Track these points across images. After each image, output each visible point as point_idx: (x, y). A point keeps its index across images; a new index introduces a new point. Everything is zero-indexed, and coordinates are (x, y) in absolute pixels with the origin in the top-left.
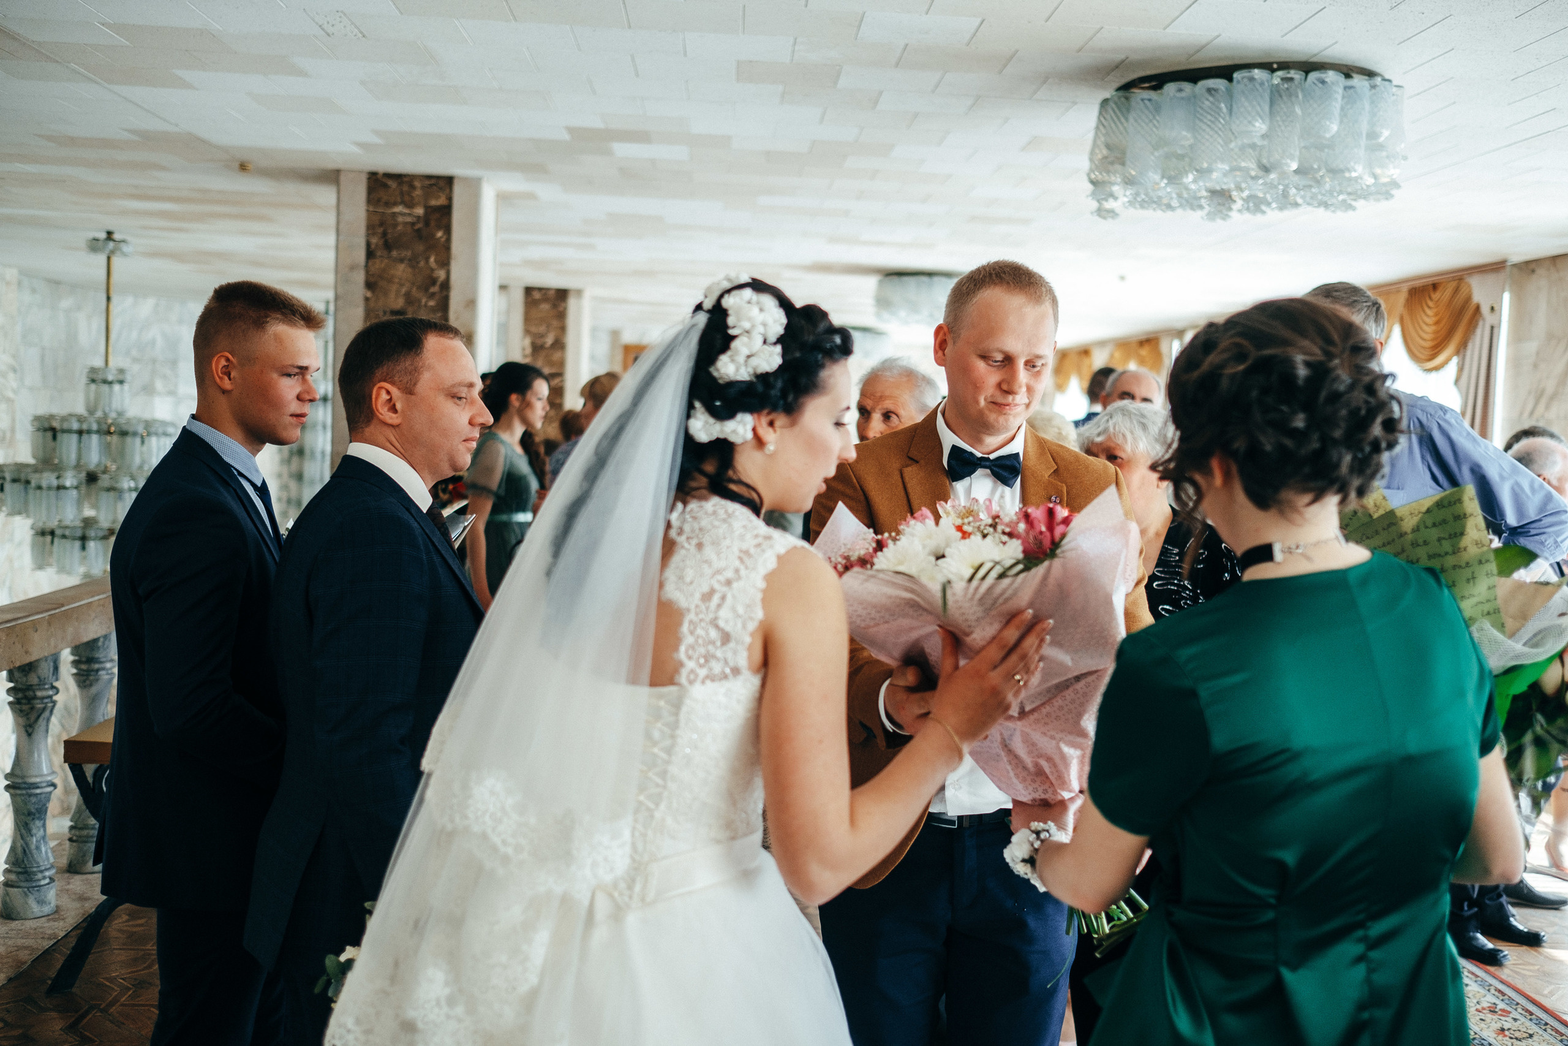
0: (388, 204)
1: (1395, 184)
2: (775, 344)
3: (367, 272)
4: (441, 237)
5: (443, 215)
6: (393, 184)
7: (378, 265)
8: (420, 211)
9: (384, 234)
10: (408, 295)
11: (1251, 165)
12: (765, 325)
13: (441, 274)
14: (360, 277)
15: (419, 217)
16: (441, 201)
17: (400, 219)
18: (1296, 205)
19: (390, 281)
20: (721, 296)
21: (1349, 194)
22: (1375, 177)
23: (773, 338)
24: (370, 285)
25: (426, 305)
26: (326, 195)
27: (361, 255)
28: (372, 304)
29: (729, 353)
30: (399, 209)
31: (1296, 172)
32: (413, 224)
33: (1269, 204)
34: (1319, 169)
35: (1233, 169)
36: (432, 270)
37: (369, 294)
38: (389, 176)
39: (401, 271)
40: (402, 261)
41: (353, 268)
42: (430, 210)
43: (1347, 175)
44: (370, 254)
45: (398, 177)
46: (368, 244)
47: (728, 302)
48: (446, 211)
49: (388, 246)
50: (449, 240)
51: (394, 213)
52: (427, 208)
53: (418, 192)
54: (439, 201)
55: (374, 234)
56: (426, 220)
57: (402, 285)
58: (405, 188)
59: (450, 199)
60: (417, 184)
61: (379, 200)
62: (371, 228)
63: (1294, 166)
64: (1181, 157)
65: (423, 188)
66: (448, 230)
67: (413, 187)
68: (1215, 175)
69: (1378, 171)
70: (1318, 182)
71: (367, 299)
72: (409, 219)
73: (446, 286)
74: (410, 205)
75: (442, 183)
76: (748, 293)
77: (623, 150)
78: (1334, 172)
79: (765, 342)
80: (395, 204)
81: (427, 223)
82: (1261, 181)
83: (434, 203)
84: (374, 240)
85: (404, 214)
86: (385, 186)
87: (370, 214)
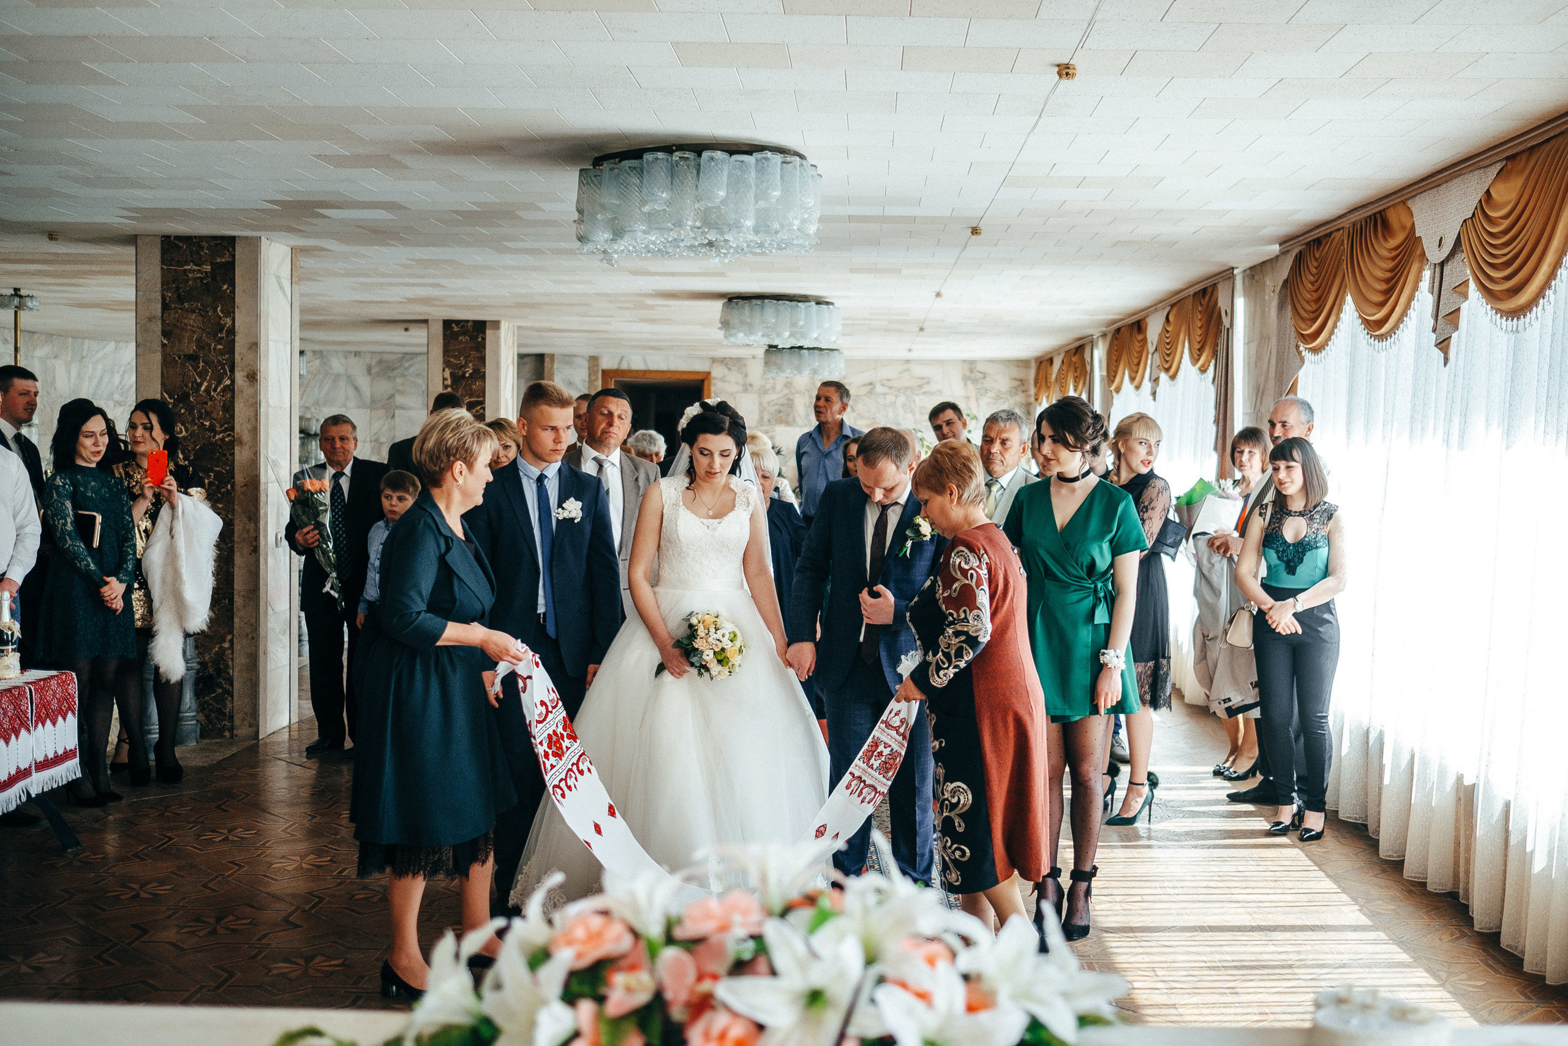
0: (180, 264)
3: (163, 322)
4: (227, 289)
5: (227, 271)
6: (184, 245)
7: (173, 315)
8: (208, 268)
9: (178, 288)
10: (199, 341)
13: (229, 321)
14: (157, 327)
15: (206, 272)
16: (227, 258)
17: (191, 275)
19: (183, 329)
24: (165, 334)
25: (215, 349)
27: (157, 308)
28: (168, 350)
30: (189, 266)
32: (201, 279)
36: (220, 318)
37: (165, 342)
38: (179, 238)
39: (193, 320)
40: (193, 311)
41: (151, 318)
42: (216, 267)
44: (165, 307)
45: (187, 239)
46: (163, 298)
48: (230, 266)
50: (233, 292)
51: (185, 270)
52: (212, 264)
53: (205, 251)
54: (224, 258)
55: (168, 290)
56: (213, 274)
57: (194, 332)
58: (194, 248)
59: (234, 256)
60: (205, 244)
61: (172, 260)
62: (165, 284)
65: (209, 247)
66: (232, 284)
67: (201, 247)
71: (164, 345)
72: (198, 275)
73: (232, 331)
74: (199, 263)
75: (225, 244)
80: (187, 263)
81: (214, 279)
83: (221, 260)
84: (169, 295)
85: (194, 271)
86: (178, 247)
87: (165, 271)
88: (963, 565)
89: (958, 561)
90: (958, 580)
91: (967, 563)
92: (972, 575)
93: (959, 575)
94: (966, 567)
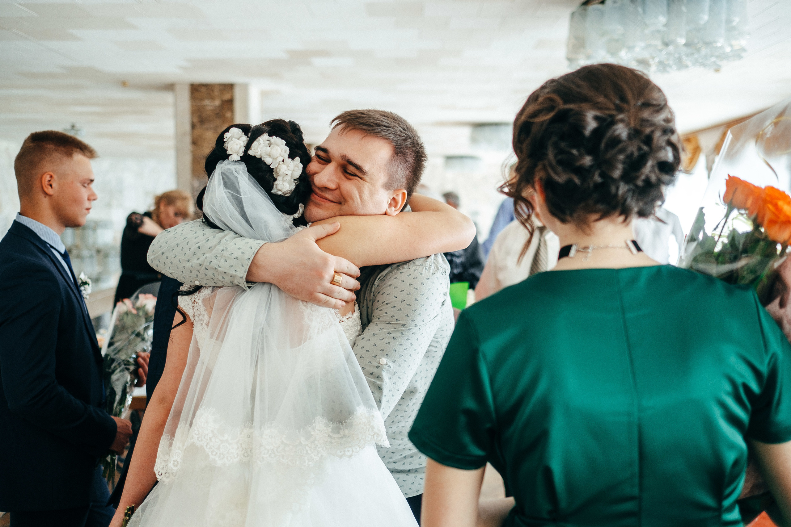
1: (743, 50)
3: (192, 136)
4: (230, 115)
5: (229, 104)
6: (203, 90)
7: (198, 132)
8: (217, 103)
9: (200, 116)
11: (658, 43)
14: (188, 140)
15: (217, 106)
17: (208, 108)
18: (687, 66)
19: (203, 140)
21: (717, 57)
22: (732, 46)
24: (194, 143)
26: (169, 97)
27: (188, 128)
30: (207, 102)
31: (686, 45)
32: (215, 110)
33: (670, 67)
34: (698, 43)
35: (648, 46)
37: (194, 148)
38: (201, 85)
39: (209, 135)
40: (209, 129)
41: (185, 134)
42: (223, 102)
43: (714, 45)
44: (193, 126)
45: (206, 86)
46: (192, 122)
48: (231, 102)
49: (202, 121)
50: (233, 117)
51: (204, 105)
52: (221, 101)
53: (216, 93)
54: (227, 97)
55: (195, 116)
56: (221, 107)
58: (210, 91)
59: (232, 95)
60: (216, 89)
61: (196, 98)
62: (193, 114)
63: (682, 41)
64: (617, 41)
65: (219, 90)
66: (233, 112)
67: (213, 91)
68: (637, 50)
69: (734, 42)
70: (698, 50)
71: (193, 152)
72: (212, 108)
74: (212, 98)
75: (228, 88)
77: (318, 62)
78: (707, 44)
80: (204, 100)
81: (221, 109)
82: (664, 52)
83: (225, 97)
84: (196, 120)
86: (200, 91)
87: (193, 106)
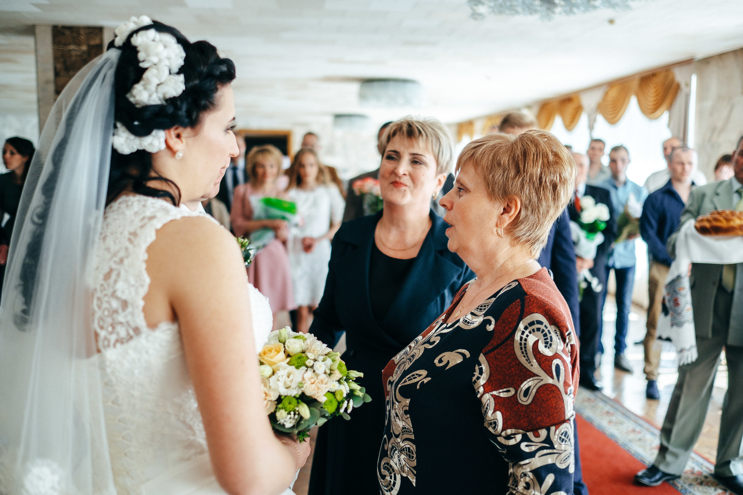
0: (66, 44)
2: (178, 73)
3: (56, 84)
5: (97, 50)
6: (68, 33)
7: (62, 80)
8: (84, 48)
9: (65, 62)
12: (169, 58)
14: (52, 88)
15: (84, 51)
16: (97, 41)
17: (73, 53)
20: (131, 36)
23: (176, 69)
26: (29, 41)
27: (51, 75)
29: (142, 83)
30: (72, 47)
32: (81, 56)
38: (65, 27)
41: (47, 82)
42: (90, 47)
45: (71, 28)
46: (55, 69)
47: (137, 40)
48: (100, 47)
49: (67, 69)
51: (70, 50)
52: (88, 46)
53: (83, 38)
54: (95, 42)
55: (58, 62)
56: (88, 52)
58: (75, 35)
59: (101, 39)
60: (82, 32)
61: (60, 43)
62: (56, 59)
65: (86, 34)
67: (79, 34)
72: (78, 53)
74: (79, 44)
75: (96, 31)
76: (152, 33)
79: (170, 73)
80: (69, 44)
81: (89, 55)
83: (93, 42)
84: (59, 66)
85: (74, 50)
86: (63, 34)
87: (55, 51)
88: (541, 347)
89: (532, 339)
90: (535, 375)
91: (548, 345)
92: (558, 367)
93: (535, 367)
94: (548, 352)
